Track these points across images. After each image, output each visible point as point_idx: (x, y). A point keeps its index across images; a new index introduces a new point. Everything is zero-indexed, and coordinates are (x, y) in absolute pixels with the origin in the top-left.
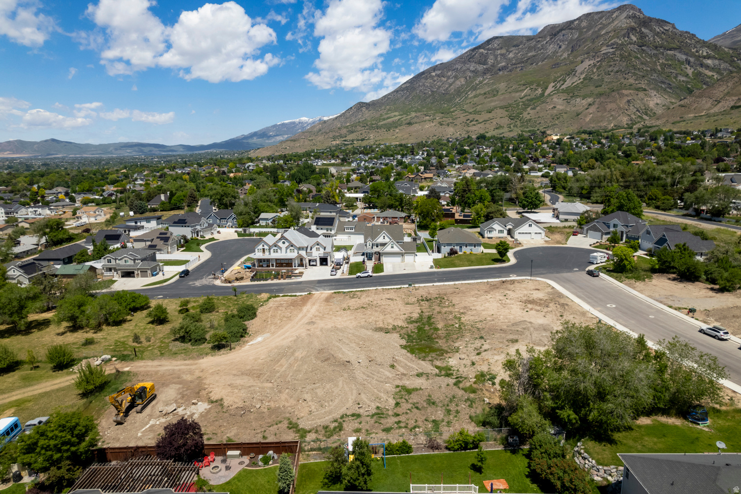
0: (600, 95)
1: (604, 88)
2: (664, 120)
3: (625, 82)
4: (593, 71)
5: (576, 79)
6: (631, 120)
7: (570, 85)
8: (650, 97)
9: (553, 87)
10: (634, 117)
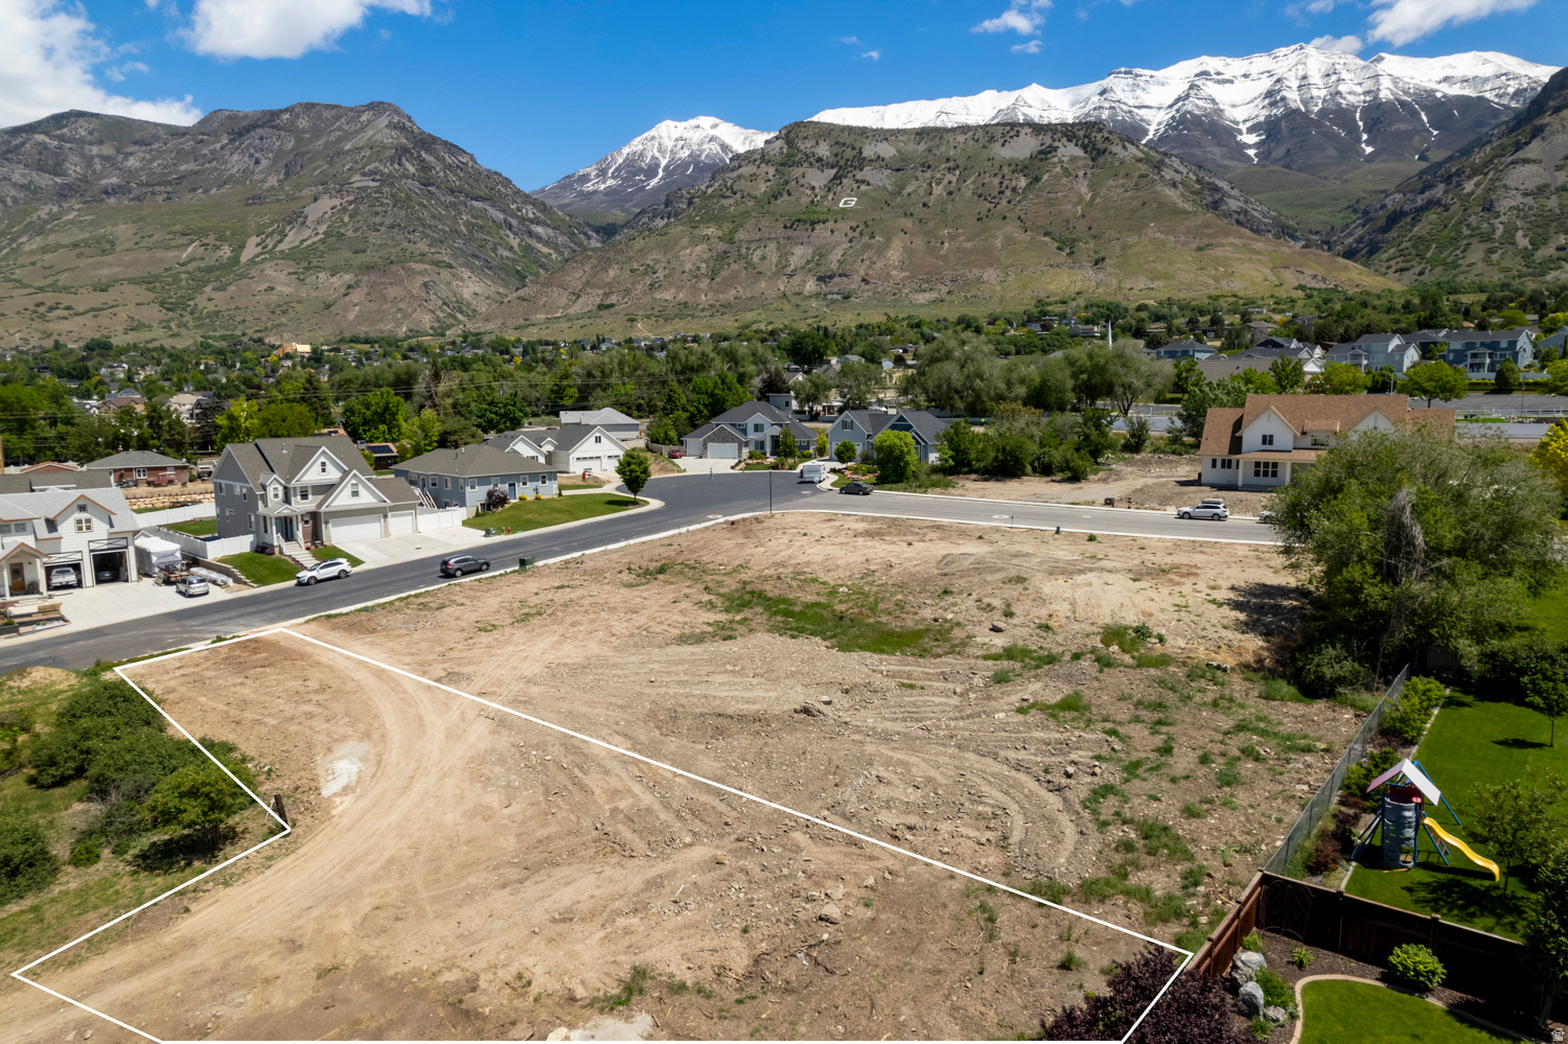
0: (368, 268)
1: (370, 256)
2: (499, 322)
3: (411, 247)
4: (342, 221)
5: (307, 233)
6: (439, 321)
7: (297, 243)
8: (462, 280)
9: (258, 245)
10: (442, 315)
